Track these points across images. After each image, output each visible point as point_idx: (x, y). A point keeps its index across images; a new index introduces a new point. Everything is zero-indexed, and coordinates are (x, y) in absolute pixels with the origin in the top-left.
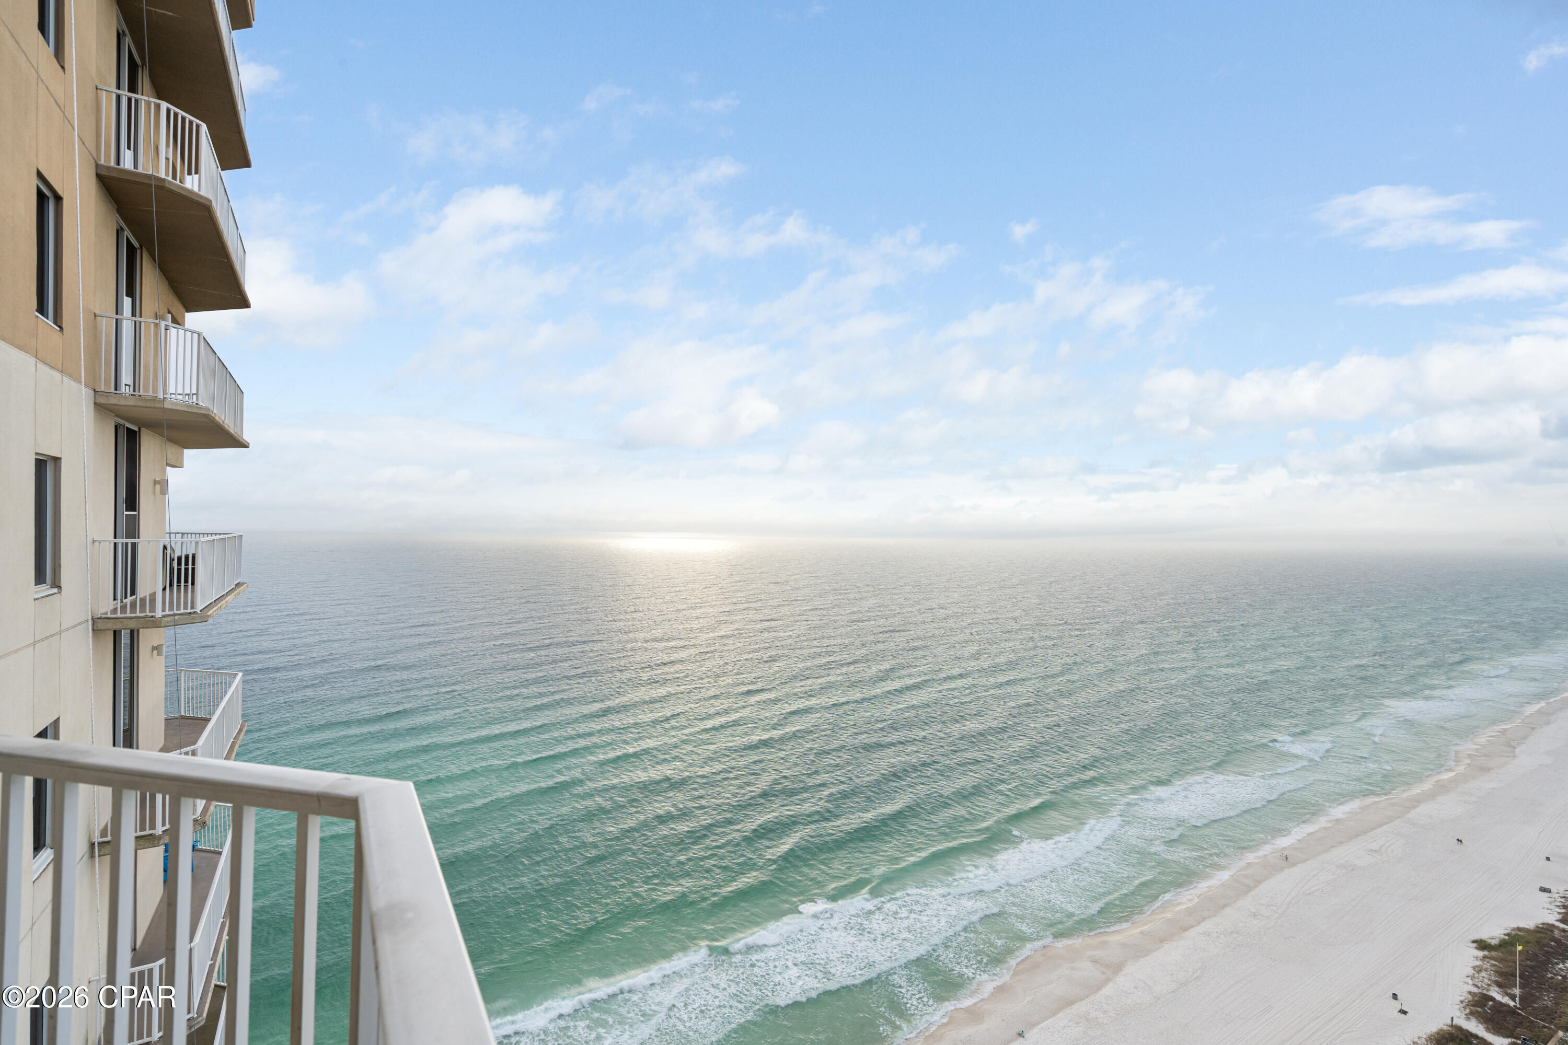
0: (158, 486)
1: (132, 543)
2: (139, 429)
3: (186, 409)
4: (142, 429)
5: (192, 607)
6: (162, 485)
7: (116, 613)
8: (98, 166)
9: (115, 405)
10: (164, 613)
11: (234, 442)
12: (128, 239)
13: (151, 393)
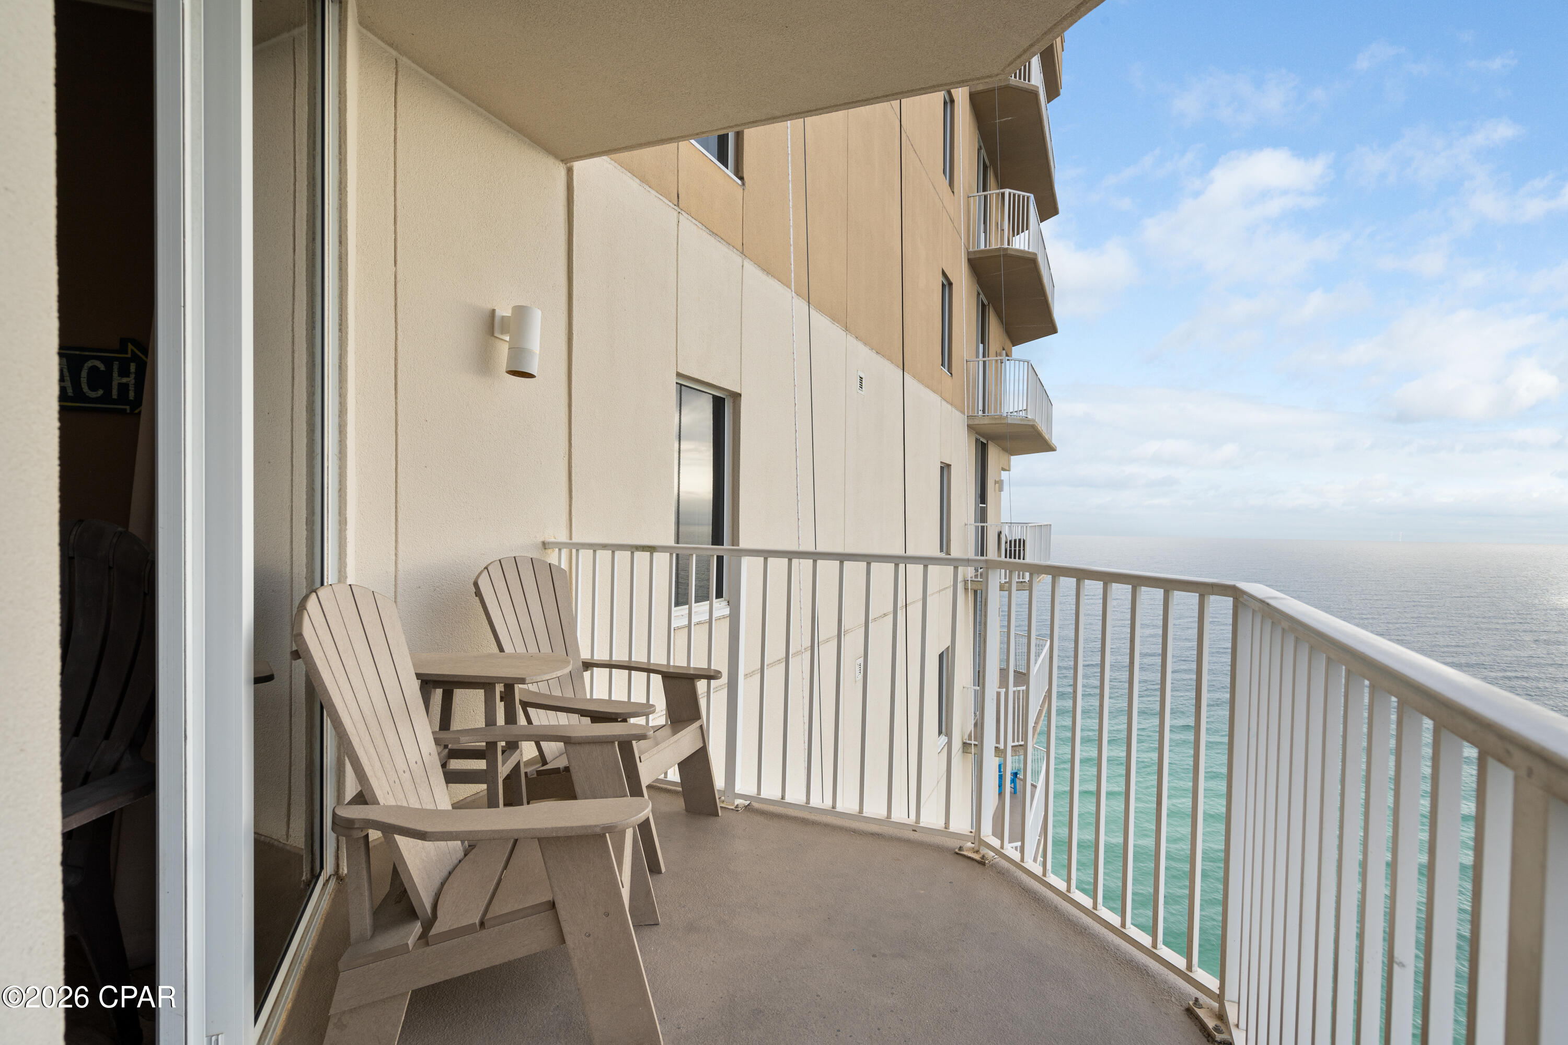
0: (997, 485)
1: (981, 526)
2: (987, 441)
3: (1019, 422)
4: (989, 441)
5: (1023, 578)
6: (1000, 483)
7: (978, 578)
8: (969, 253)
9: (978, 424)
10: (1006, 580)
11: (1047, 447)
12: (982, 300)
13: (998, 413)
